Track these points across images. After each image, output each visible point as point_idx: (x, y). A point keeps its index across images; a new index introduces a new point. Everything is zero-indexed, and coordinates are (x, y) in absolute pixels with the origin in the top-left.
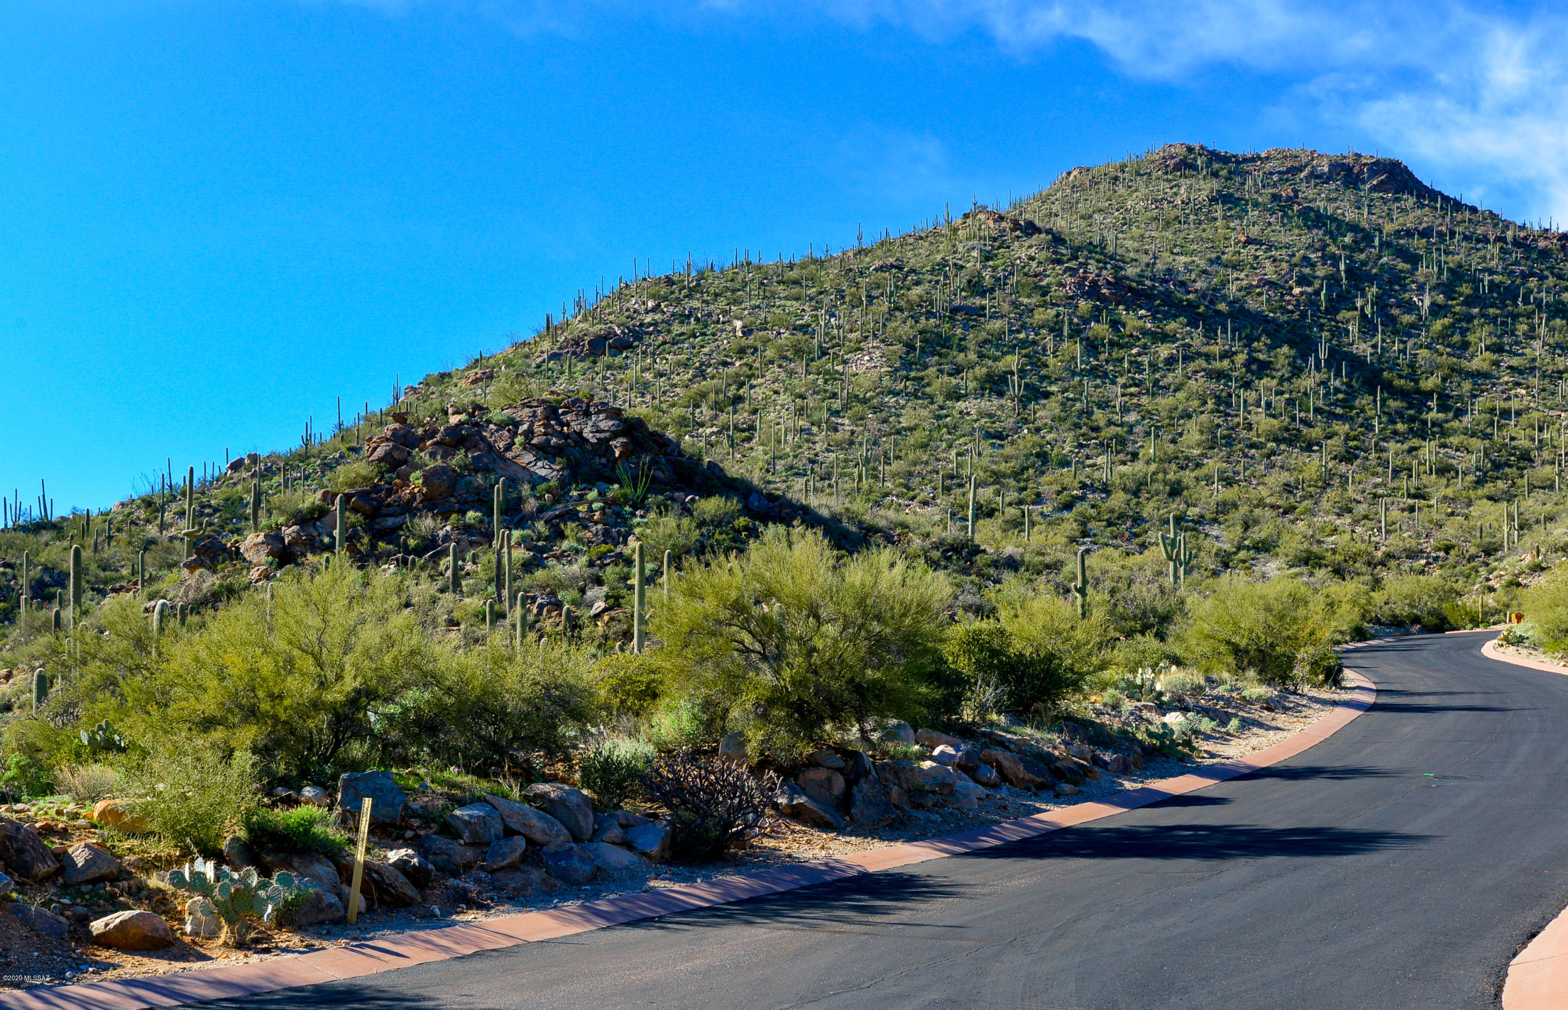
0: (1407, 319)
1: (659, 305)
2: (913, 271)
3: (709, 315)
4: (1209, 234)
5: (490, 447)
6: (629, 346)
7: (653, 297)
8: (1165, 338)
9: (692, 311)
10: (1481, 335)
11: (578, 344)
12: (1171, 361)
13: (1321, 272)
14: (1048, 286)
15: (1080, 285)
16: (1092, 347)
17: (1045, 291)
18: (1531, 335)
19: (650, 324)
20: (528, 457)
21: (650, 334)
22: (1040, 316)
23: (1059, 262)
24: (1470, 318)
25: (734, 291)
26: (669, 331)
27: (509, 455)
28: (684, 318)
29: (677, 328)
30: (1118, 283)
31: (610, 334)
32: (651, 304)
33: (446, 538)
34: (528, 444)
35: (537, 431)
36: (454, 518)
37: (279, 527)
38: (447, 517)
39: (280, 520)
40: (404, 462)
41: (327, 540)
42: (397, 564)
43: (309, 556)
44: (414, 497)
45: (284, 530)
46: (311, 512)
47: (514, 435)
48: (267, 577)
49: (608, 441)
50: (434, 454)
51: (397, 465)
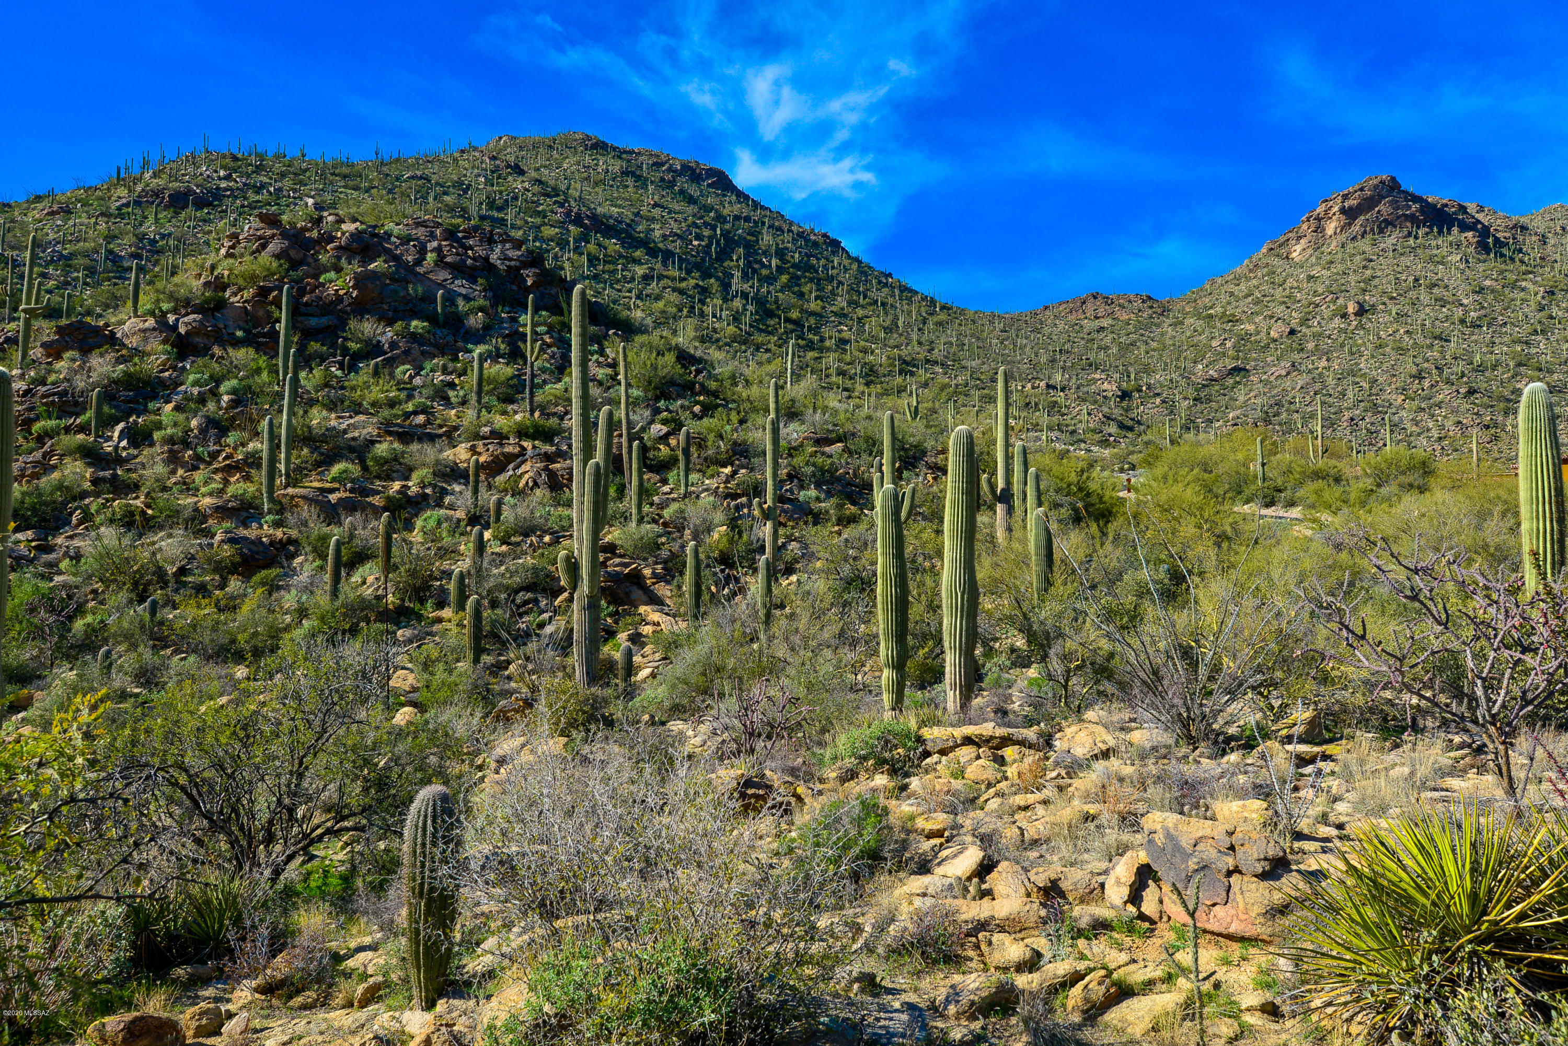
0: (764, 272)
1: (230, 175)
2: (437, 184)
3: (280, 190)
4: (626, 195)
5: (397, 259)
6: (209, 204)
7: (224, 167)
8: (637, 262)
9: (263, 186)
10: (810, 289)
11: (157, 196)
12: (647, 278)
13: (706, 233)
14: (544, 211)
15: (568, 214)
16: (592, 260)
17: (543, 215)
18: (834, 294)
19: (226, 189)
20: (442, 275)
21: (229, 197)
22: (548, 232)
23: (548, 196)
24: (798, 278)
25: (296, 174)
26: (245, 198)
27: (421, 271)
28: (258, 189)
29: (252, 197)
30: (594, 217)
31: (189, 192)
32: (222, 173)
33: (393, 345)
34: (440, 261)
35: (445, 250)
36: (399, 325)
37: (164, 314)
38: (391, 323)
39: (165, 306)
40: (300, 263)
41: (239, 333)
42: (341, 368)
43: (217, 350)
44: (340, 299)
45: (171, 318)
46: (208, 301)
47: (422, 251)
48: (174, 368)
49: (518, 269)
50: (339, 258)
51: (295, 265)
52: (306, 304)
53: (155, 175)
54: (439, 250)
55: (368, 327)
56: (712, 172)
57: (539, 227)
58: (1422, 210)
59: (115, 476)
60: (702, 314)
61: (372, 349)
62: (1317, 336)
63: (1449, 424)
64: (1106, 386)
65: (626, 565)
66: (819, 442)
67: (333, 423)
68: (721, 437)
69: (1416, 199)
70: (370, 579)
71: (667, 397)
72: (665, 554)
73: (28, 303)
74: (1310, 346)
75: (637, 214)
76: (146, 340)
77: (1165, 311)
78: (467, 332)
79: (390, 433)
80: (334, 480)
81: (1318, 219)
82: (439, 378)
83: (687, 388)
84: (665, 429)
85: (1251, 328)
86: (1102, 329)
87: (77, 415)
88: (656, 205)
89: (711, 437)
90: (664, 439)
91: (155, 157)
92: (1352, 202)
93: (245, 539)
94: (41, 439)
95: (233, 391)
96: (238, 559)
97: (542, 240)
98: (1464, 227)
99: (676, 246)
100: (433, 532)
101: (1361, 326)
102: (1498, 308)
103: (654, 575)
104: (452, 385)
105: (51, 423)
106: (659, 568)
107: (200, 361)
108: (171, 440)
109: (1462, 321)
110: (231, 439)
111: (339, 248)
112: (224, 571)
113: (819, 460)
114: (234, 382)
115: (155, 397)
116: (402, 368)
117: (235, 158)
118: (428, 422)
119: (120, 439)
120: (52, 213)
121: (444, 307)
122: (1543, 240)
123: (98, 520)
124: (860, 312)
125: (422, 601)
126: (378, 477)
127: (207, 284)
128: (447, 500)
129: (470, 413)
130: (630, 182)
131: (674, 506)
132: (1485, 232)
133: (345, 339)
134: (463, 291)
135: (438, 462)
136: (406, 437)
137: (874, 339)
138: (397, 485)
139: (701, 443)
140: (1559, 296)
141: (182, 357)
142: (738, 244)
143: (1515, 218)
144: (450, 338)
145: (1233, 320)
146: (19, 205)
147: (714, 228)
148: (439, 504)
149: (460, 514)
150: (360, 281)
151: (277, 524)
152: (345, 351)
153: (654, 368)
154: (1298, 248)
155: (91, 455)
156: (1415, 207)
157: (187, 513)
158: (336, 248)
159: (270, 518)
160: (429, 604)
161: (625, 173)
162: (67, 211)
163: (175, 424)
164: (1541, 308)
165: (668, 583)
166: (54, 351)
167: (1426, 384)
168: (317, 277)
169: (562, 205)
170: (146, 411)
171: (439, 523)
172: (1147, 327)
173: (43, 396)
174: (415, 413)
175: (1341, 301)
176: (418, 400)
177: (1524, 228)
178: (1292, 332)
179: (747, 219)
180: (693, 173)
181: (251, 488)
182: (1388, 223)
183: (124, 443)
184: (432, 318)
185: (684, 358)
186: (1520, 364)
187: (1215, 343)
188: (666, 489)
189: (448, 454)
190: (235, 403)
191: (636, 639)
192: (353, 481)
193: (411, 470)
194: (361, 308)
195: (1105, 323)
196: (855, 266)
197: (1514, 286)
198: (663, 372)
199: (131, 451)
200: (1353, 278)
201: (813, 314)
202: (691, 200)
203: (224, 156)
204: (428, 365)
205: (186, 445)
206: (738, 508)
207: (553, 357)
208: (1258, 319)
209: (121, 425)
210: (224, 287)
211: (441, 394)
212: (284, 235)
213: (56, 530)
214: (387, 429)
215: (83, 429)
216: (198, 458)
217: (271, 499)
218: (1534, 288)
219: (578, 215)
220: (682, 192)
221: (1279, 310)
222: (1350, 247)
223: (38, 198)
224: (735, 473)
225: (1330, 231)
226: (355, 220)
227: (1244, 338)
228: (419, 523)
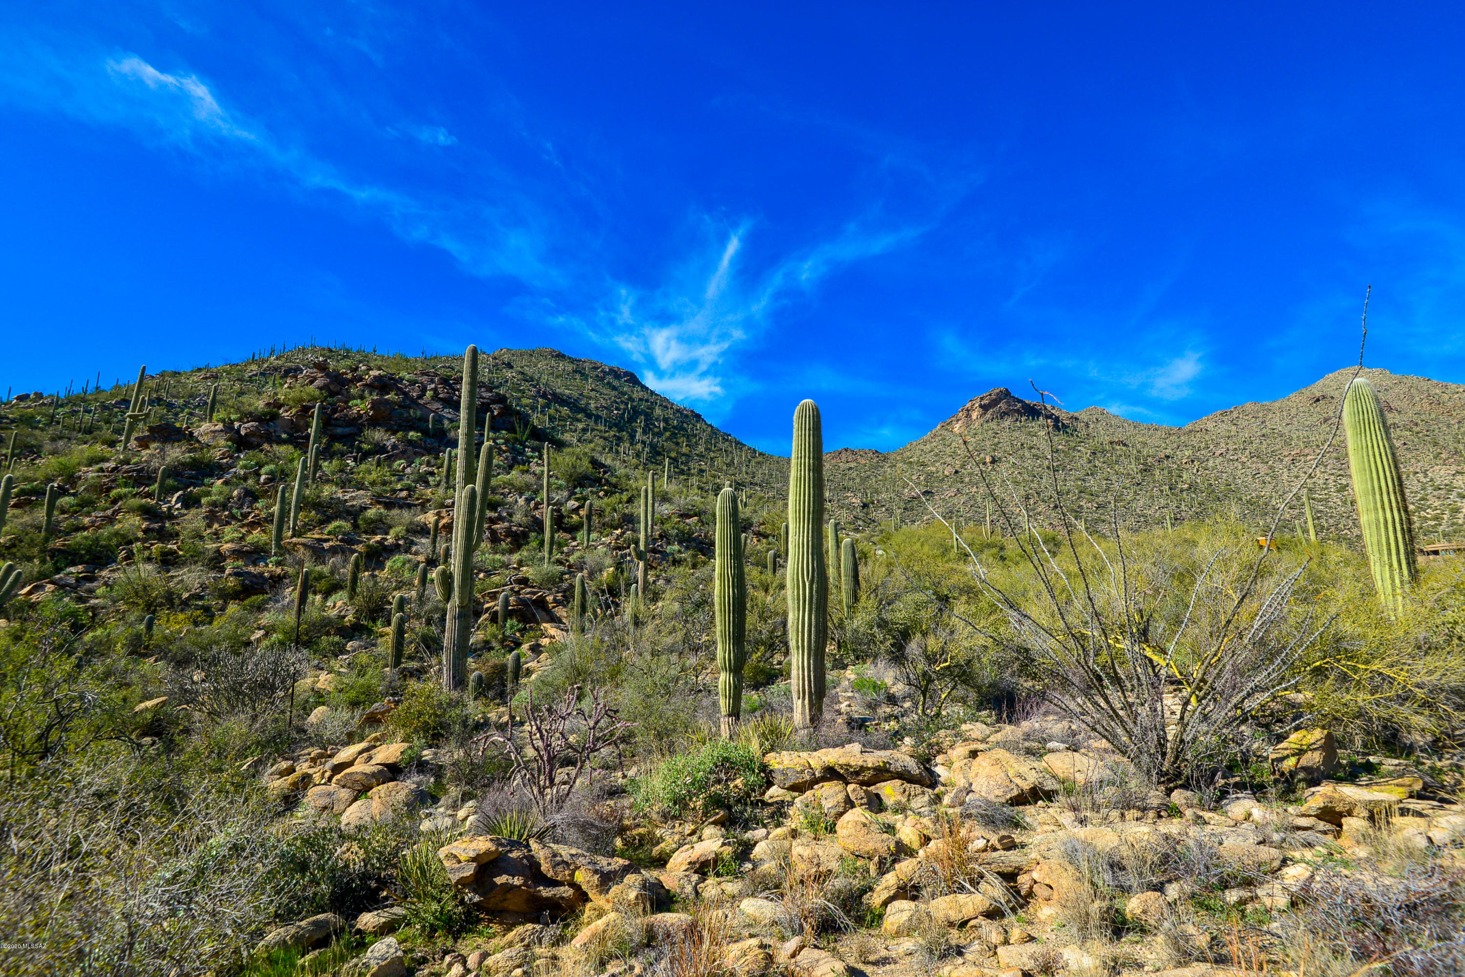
0: (656, 430)
4: (575, 383)
5: (406, 394)
7: (321, 355)
8: (579, 421)
10: (683, 440)
11: (277, 370)
12: (584, 430)
13: (622, 407)
14: (524, 389)
15: (538, 392)
17: (523, 391)
18: (697, 444)
20: (437, 405)
22: (525, 401)
23: (527, 381)
24: (676, 434)
27: (421, 402)
30: (554, 394)
31: (298, 369)
32: (321, 359)
33: (394, 447)
34: (435, 397)
35: (440, 390)
36: (400, 434)
37: (232, 422)
38: (394, 433)
39: (233, 417)
40: (338, 394)
41: (284, 436)
42: (355, 460)
43: (266, 446)
44: (360, 416)
45: (236, 425)
46: (265, 414)
47: (424, 390)
48: (231, 457)
49: (489, 404)
50: (363, 391)
51: (332, 394)
52: (336, 419)
53: (277, 359)
54: (435, 390)
55: (378, 435)
56: (627, 374)
57: (519, 399)
58: (1023, 407)
59: (162, 528)
60: (617, 452)
61: (380, 449)
62: (970, 474)
63: (1046, 524)
64: (854, 500)
65: (534, 593)
66: (681, 516)
67: (340, 495)
68: (615, 510)
69: (1019, 401)
70: (339, 604)
71: (582, 486)
72: (565, 585)
73: (133, 411)
74: (967, 480)
75: (581, 394)
76: (214, 438)
77: (885, 459)
78: (448, 441)
79: (379, 503)
80: (329, 533)
81: (968, 410)
82: (424, 469)
83: (597, 482)
84: (577, 504)
85: (934, 469)
86: (850, 468)
87: (148, 485)
88: (592, 390)
89: (608, 509)
90: (576, 511)
91: (279, 347)
92: (986, 402)
93: (249, 573)
94: (114, 502)
95: (271, 472)
96: (239, 588)
97: (521, 406)
98: (1047, 417)
99: (604, 413)
100: (398, 570)
101: (993, 469)
102: (1067, 461)
103: (555, 601)
104: (432, 474)
105: (125, 490)
106: (559, 596)
107: (251, 452)
108: (214, 504)
109: (1048, 468)
110: (259, 505)
111: (366, 385)
112: (227, 596)
113: (681, 526)
114: (272, 467)
115: (211, 476)
116: (398, 462)
117: (330, 351)
118: (410, 496)
119: (176, 502)
120: (206, 378)
121: (433, 424)
122: (1087, 426)
123: (136, 558)
124: (712, 454)
125: (374, 621)
126: (366, 532)
127: (268, 404)
128: (414, 549)
129: (441, 491)
130: (578, 376)
131: (577, 554)
132: (1057, 420)
133: (361, 442)
134: (450, 416)
135: (411, 523)
136: (389, 506)
137: (720, 470)
138: (378, 538)
139: (601, 513)
140: (1099, 455)
141: (239, 451)
142: (641, 414)
143: (1072, 413)
144: (436, 444)
145: (924, 465)
146: (185, 373)
147: (627, 404)
148: (407, 551)
149: (421, 558)
150: (375, 405)
151: (278, 564)
152: (359, 449)
153: (574, 467)
154: (958, 426)
155: (148, 513)
156: (1019, 405)
157: (211, 554)
158: (363, 385)
159: (273, 559)
160: (379, 623)
161: (575, 371)
162: (215, 377)
163: (221, 493)
164: (1090, 462)
165: (565, 606)
166: (144, 443)
167: (1032, 501)
168: (347, 402)
169: (535, 387)
170: (203, 484)
171: (404, 564)
172: (876, 468)
173: (126, 472)
174: (401, 490)
175: (982, 455)
176: (406, 482)
177: (1077, 419)
178: (957, 472)
179: (647, 401)
180: (615, 373)
181: (264, 538)
182: (1005, 413)
183: (179, 505)
184: (425, 432)
185: (595, 463)
186: (1081, 492)
187: (914, 477)
188: (574, 543)
189: (421, 518)
190: (268, 481)
191: (536, 649)
192: (344, 534)
193: (390, 527)
194: (374, 422)
195: (852, 465)
196: (709, 429)
197: (1074, 449)
198: (579, 470)
199: (184, 511)
200: (988, 443)
201: (684, 455)
202: (614, 388)
203: (324, 349)
204: (417, 461)
205: (224, 507)
206: (623, 556)
207: (506, 459)
208: (937, 464)
209: (180, 493)
210: (280, 406)
211: (423, 480)
212: (328, 375)
213: (103, 566)
214: (378, 499)
215: (149, 495)
216: (233, 517)
217: (278, 545)
218: (1085, 450)
219: (545, 392)
220: (609, 383)
221: (949, 460)
222: (985, 426)
223: (199, 370)
224: (623, 533)
225: (974, 417)
226: (379, 369)
227: (930, 475)
228: (388, 564)
